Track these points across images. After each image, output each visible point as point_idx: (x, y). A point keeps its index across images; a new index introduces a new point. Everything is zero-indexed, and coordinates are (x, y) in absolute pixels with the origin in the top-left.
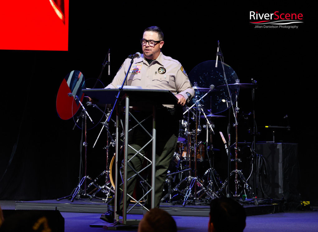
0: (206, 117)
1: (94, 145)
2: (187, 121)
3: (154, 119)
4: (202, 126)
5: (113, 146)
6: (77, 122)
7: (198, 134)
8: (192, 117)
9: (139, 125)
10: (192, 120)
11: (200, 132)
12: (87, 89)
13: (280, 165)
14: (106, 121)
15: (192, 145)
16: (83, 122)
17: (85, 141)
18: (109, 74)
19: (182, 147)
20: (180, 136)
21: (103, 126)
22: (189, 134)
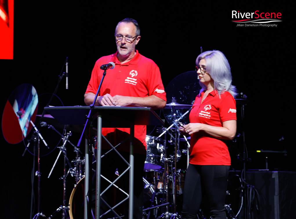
0: (186, 140)
1: (50, 174)
2: (163, 145)
3: (131, 143)
4: (181, 151)
5: (72, 176)
6: (28, 146)
7: (177, 161)
8: (170, 141)
9: (113, 150)
10: (170, 143)
11: (179, 159)
12: (50, 106)
13: (276, 199)
14: (63, 146)
15: (170, 174)
16: (35, 146)
17: (37, 170)
18: (67, 88)
19: (158, 177)
20: (155, 163)
21: (61, 152)
22: (166, 161)
